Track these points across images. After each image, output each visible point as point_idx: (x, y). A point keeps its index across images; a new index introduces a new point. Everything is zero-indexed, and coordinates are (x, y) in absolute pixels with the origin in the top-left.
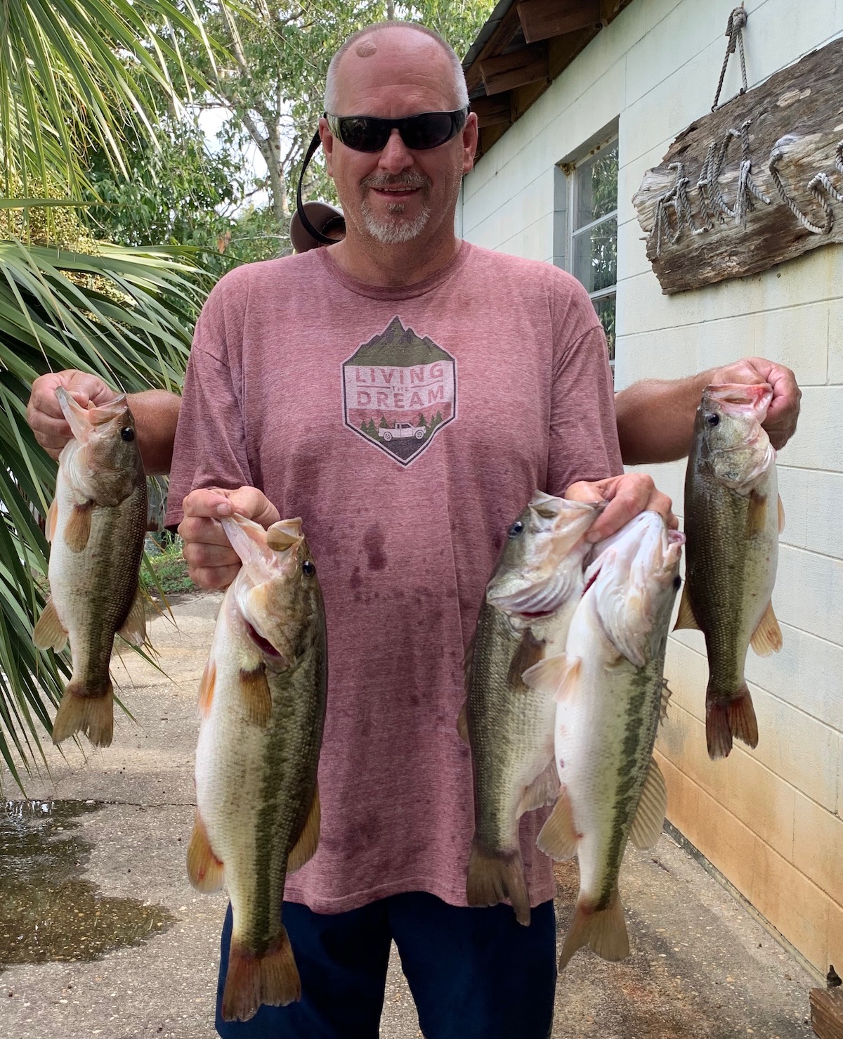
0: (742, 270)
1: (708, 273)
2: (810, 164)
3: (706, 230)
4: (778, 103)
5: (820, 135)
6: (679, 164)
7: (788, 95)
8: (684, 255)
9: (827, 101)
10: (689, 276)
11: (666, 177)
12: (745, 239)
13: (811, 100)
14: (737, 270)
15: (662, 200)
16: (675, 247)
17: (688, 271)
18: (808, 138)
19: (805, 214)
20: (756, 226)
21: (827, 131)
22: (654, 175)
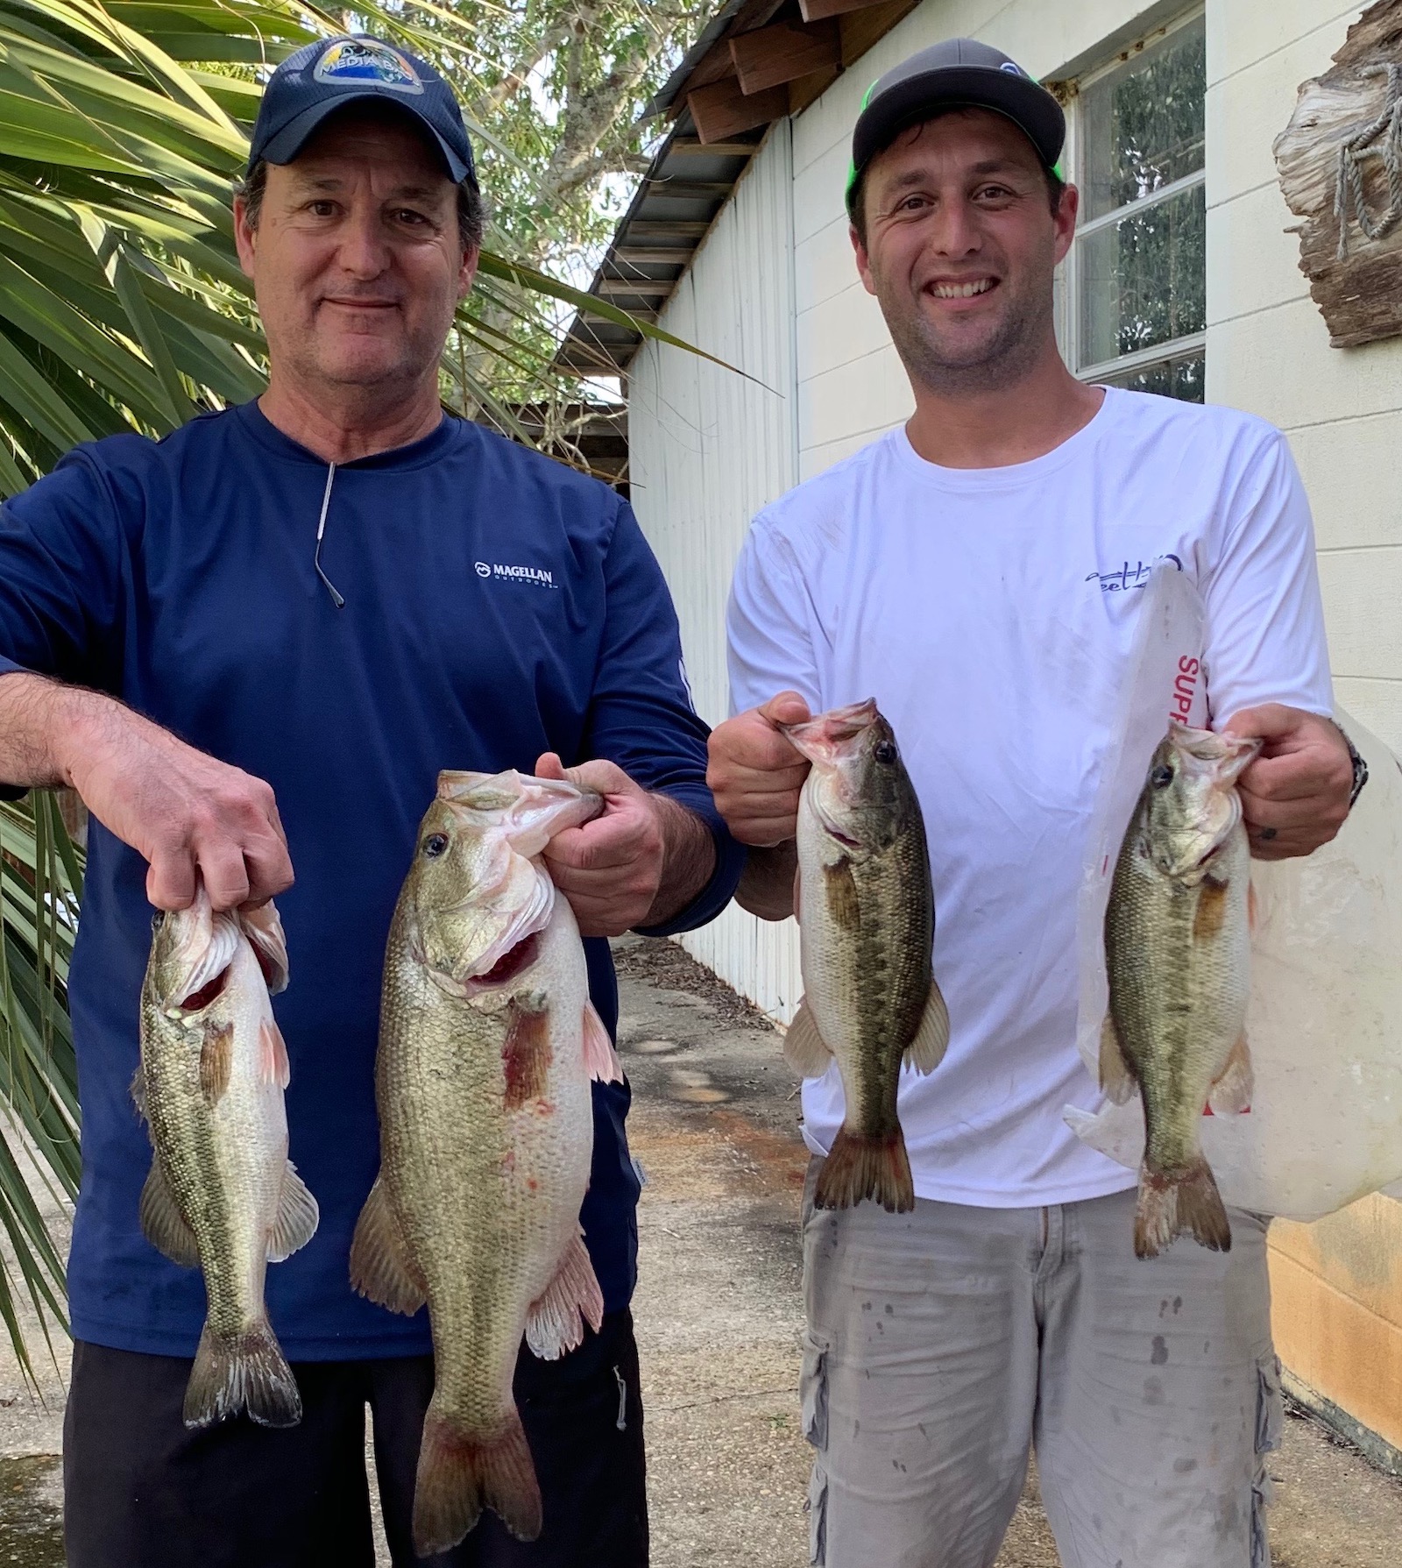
6: (1389, 67)
8: (1394, 262)
11: (1354, 96)
15: (1351, 145)
16: (1377, 243)
22: (1327, 92)
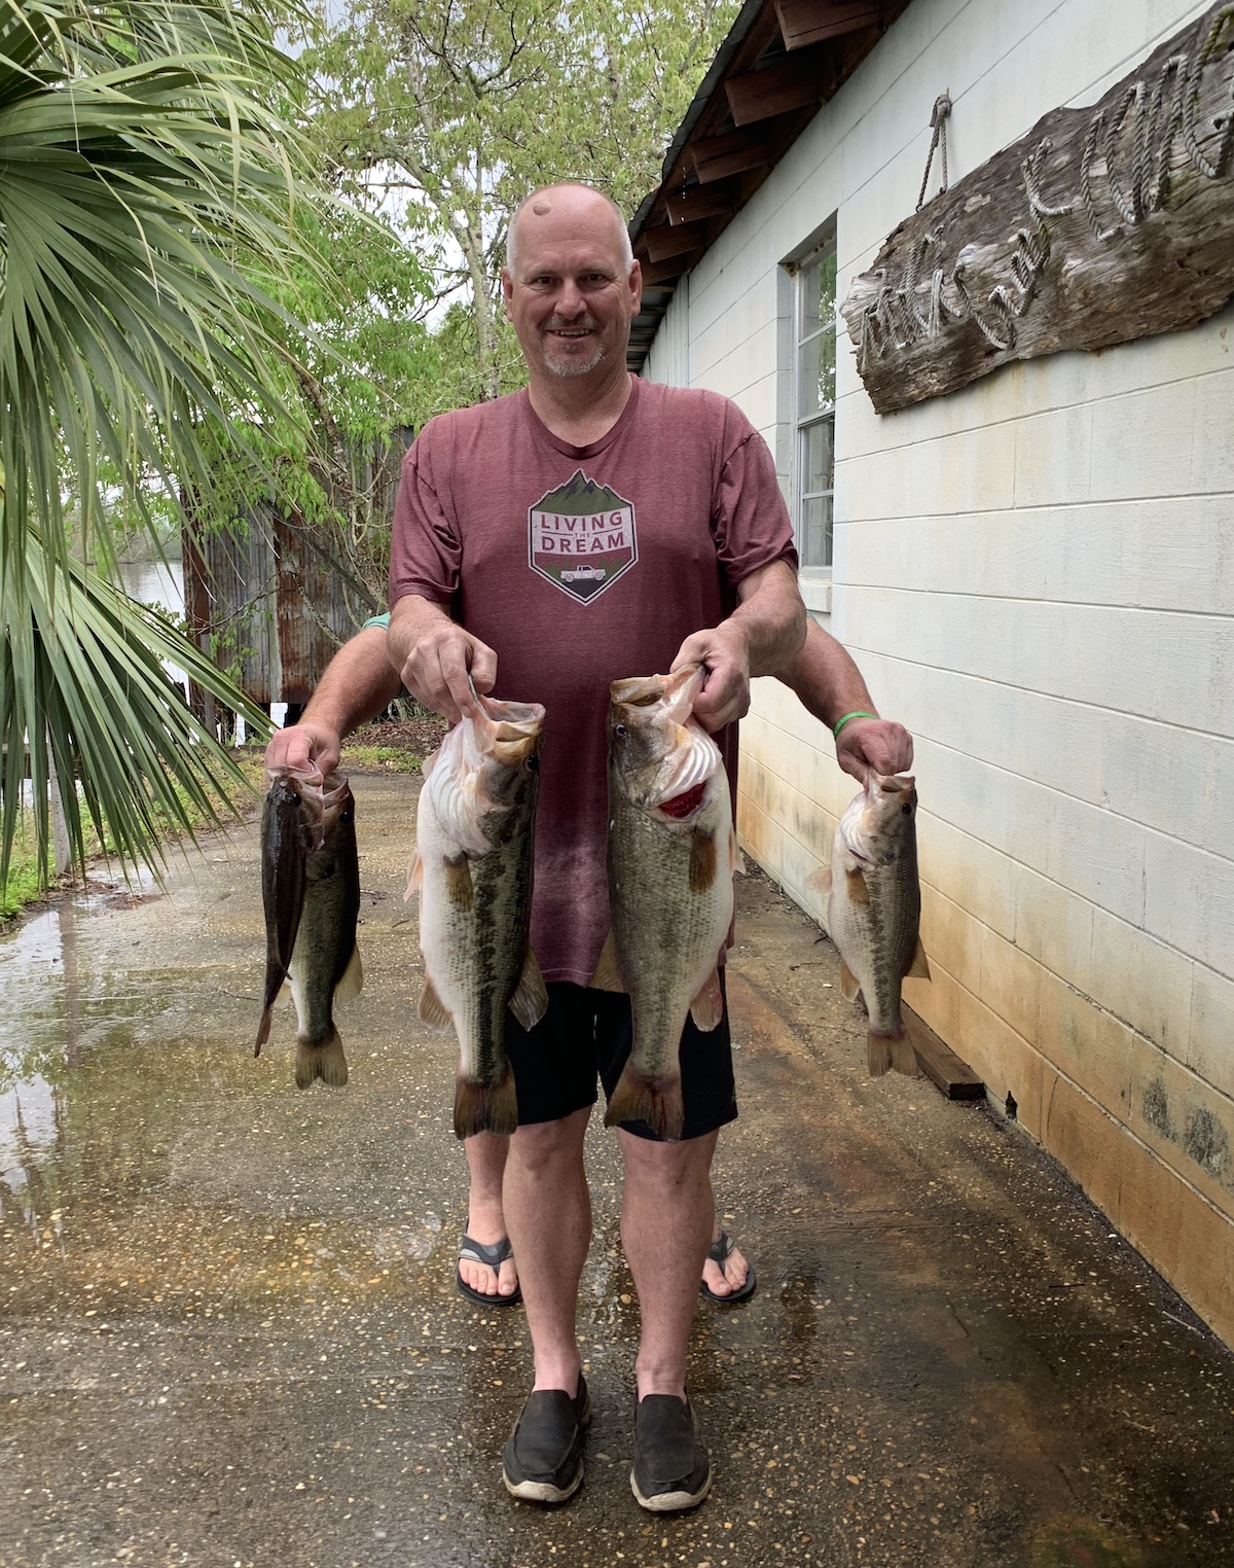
0: (942, 388)
1: (912, 390)
2: (991, 275)
3: (908, 344)
4: (965, 208)
5: (995, 245)
6: (883, 270)
7: (973, 200)
8: (890, 372)
9: (1004, 208)
10: (896, 395)
11: (872, 284)
12: (942, 354)
13: (990, 208)
14: (936, 388)
15: (866, 311)
16: (882, 362)
17: (895, 390)
18: (988, 248)
19: (991, 328)
20: (951, 341)
21: (1003, 242)
22: (861, 282)
